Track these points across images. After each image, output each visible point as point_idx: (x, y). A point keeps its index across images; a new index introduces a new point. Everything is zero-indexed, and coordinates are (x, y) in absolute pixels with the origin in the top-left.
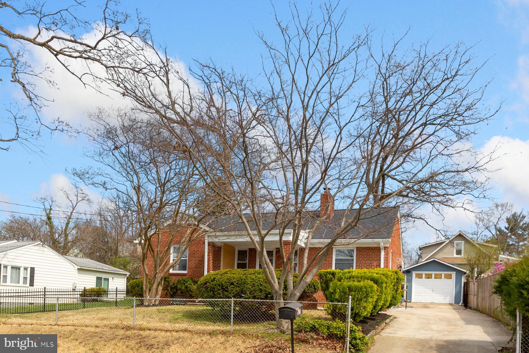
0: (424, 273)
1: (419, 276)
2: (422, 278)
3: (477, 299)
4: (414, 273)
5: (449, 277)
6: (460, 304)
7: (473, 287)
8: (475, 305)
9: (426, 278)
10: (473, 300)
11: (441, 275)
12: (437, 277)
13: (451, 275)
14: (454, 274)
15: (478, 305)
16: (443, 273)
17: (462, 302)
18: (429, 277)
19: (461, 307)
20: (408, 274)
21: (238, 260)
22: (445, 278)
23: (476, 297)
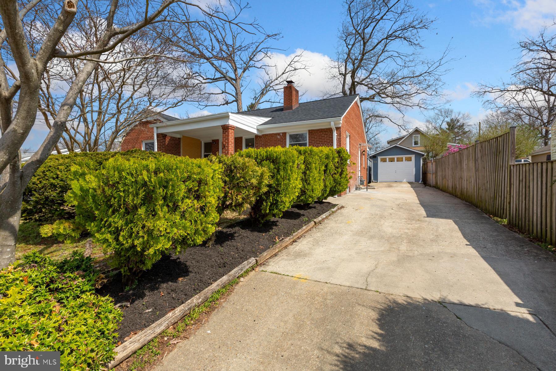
0: (388, 157)
1: (384, 160)
2: (386, 162)
3: (435, 177)
4: (379, 158)
5: (409, 159)
6: (420, 182)
7: (431, 167)
8: (434, 183)
9: (389, 161)
10: (431, 178)
11: (402, 158)
12: (399, 160)
13: (411, 158)
14: (413, 157)
15: (437, 183)
16: (404, 157)
17: (421, 180)
18: (392, 160)
19: (421, 185)
20: (374, 159)
21: (205, 152)
22: (405, 160)
23: (434, 175)
